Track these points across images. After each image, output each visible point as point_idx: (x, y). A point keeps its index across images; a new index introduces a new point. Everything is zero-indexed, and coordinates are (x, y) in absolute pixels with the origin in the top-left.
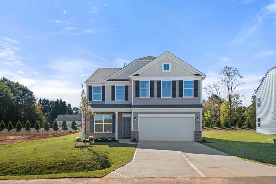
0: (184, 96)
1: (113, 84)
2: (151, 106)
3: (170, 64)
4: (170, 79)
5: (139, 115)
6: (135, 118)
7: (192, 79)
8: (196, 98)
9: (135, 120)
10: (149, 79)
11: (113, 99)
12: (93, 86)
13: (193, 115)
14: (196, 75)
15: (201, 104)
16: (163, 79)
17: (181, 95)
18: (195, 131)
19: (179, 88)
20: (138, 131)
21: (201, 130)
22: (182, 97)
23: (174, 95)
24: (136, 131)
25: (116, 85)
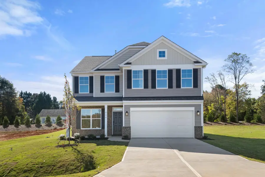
0: (182, 87)
1: (102, 75)
2: (145, 98)
3: (166, 51)
4: (166, 68)
5: (132, 109)
6: (127, 112)
7: (191, 67)
8: (196, 89)
9: (127, 114)
10: (142, 68)
11: (102, 90)
12: (80, 76)
13: (193, 109)
14: (196, 62)
15: (202, 96)
16: (158, 68)
17: (178, 86)
18: (195, 127)
19: (176, 78)
20: (130, 127)
21: (202, 126)
22: (180, 88)
23: (170, 86)
24: (128, 127)
25: (106, 75)
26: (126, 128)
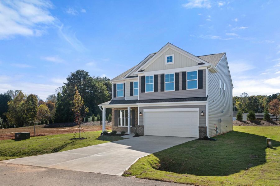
0: (188, 88)
1: (132, 81)
3: (173, 55)
4: (173, 71)
7: (196, 68)
8: (201, 90)
11: (132, 94)
12: (117, 83)
13: (198, 109)
14: (199, 64)
15: (206, 96)
16: (166, 72)
17: (184, 88)
18: (199, 127)
19: (182, 80)
20: (143, 126)
21: (206, 126)
22: (186, 89)
23: (177, 89)
25: (134, 81)
26: (140, 126)
